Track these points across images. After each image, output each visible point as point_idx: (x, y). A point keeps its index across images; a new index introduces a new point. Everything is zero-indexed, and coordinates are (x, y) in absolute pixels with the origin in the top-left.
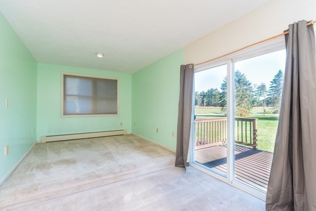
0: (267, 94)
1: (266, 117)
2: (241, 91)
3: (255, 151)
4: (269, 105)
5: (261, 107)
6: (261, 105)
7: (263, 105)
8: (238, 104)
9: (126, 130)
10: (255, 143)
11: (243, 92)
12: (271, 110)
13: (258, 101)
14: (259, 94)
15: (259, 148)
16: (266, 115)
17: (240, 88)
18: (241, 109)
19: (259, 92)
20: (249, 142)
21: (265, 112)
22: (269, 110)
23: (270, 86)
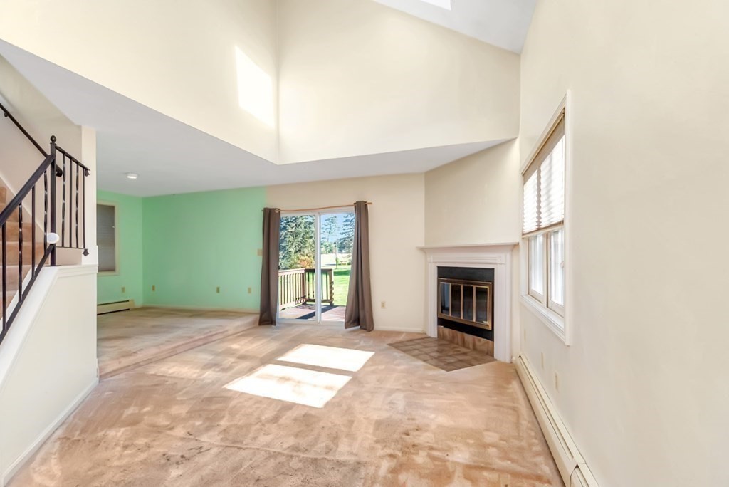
0: (340, 232)
1: (340, 270)
2: (302, 226)
3: (332, 306)
4: (343, 251)
5: (330, 255)
6: (331, 251)
7: (334, 251)
8: (298, 249)
9: (132, 301)
10: (331, 298)
11: (305, 228)
12: (345, 260)
13: (327, 244)
14: (328, 230)
15: (335, 303)
16: (339, 267)
17: (300, 220)
18: (302, 258)
19: (329, 227)
20: (325, 298)
21: (337, 264)
22: (342, 260)
23: (345, 219)
